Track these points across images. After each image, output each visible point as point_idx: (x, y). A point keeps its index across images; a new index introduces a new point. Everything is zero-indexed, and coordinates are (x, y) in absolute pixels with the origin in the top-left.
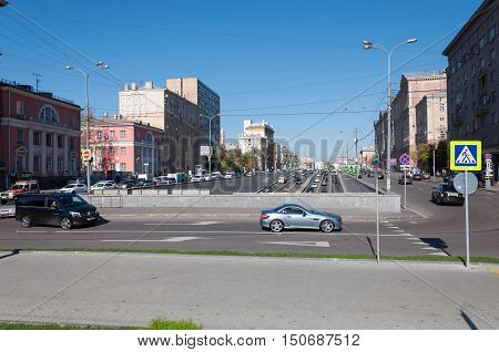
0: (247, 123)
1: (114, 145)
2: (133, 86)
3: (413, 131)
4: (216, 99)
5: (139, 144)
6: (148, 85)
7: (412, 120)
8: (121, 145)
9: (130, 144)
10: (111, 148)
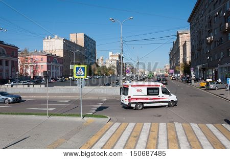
0: (111, 54)
1: (38, 64)
2: (49, 37)
3: (181, 57)
4: (94, 43)
5: (49, 64)
6: (56, 36)
7: (181, 52)
8: (41, 64)
9: (45, 64)
10: (37, 66)
